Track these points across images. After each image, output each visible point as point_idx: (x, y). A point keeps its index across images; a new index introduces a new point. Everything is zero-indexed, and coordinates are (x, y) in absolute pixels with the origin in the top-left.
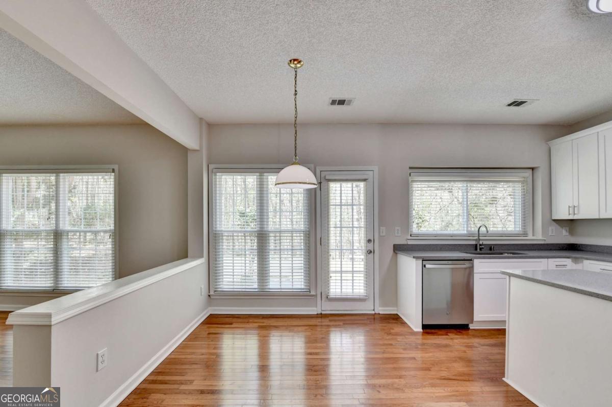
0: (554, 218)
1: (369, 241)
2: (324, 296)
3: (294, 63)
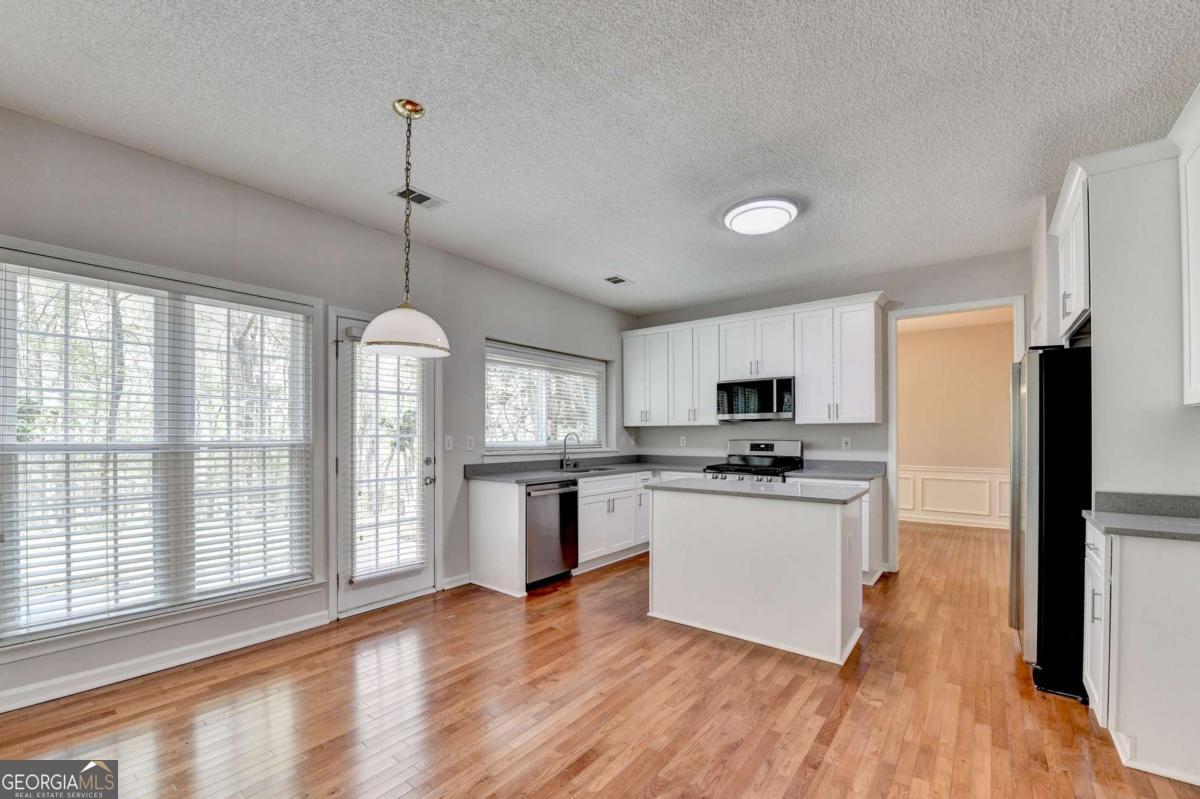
0: (627, 424)
1: (427, 461)
2: (343, 582)
3: (404, 106)
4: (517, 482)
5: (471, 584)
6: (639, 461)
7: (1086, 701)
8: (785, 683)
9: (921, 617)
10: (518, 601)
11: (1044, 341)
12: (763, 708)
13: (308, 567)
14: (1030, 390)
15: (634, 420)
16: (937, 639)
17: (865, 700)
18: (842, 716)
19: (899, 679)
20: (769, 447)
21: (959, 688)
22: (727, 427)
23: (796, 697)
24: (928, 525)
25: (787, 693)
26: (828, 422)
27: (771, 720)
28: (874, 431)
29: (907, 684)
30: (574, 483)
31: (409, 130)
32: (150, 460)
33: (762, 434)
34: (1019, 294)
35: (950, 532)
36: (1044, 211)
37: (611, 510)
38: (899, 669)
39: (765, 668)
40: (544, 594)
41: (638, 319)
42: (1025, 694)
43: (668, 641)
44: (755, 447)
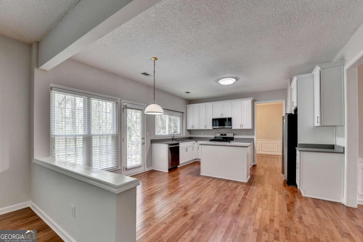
0: (188, 129)
1: (143, 139)
2: (125, 169)
3: (153, 58)
4: (167, 144)
5: (152, 170)
6: (190, 139)
7: (297, 186)
8: (236, 186)
9: (263, 173)
10: (167, 173)
11: (289, 112)
12: (232, 190)
13: (117, 165)
14: (286, 121)
15: (190, 128)
16: (266, 177)
17: (252, 188)
18: (248, 191)
19: (259, 185)
20: (225, 135)
21: (271, 186)
22: (214, 130)
23: (238, 188)
24: (263, 154)
25: (236, 188)
26: (240, 128)
27: (234, 192)
28: (251, 131)
29: (261, 185)
30: (178, 144)
31: (155, 64)
32: (82, 138)
33: (223, 131)
34: (284, 99)
35: (268, 156)
36: (289, 82)
37: (186, 151)
38: (259, 183)
39: (230, 184)
40: (172, 171)
41: (191, 101)
42: (285, 186)
43: (207, 180)
44: (221, 135)
